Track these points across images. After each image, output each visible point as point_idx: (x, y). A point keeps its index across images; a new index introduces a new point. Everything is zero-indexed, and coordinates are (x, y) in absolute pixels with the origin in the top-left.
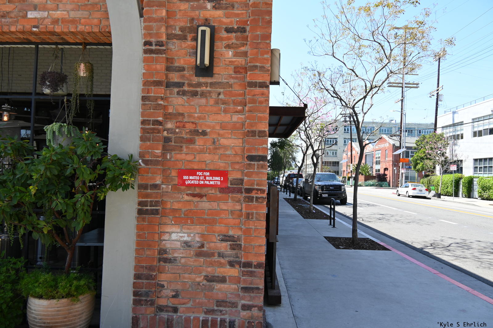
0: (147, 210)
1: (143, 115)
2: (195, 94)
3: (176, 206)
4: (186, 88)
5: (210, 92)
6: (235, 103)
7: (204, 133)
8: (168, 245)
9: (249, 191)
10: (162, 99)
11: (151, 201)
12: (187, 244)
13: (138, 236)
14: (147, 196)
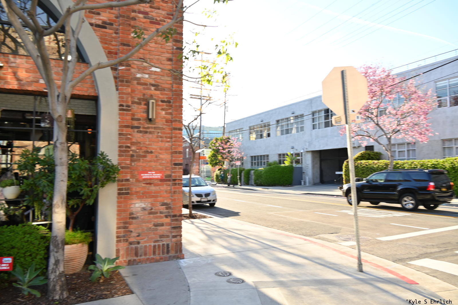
0: (123, 192)
1: (119, 143)
2: (146, 132)
3: (138, 190)
4: (141, 129)
5: (154, 132)
6: (166, 137)
7: (151, 152)
8: (134, 210)
9: (174, 180)
10: (130, 135)
11: (125, 188)
12: (144, 209)
13: (118, 207)
14: (123, 185)
